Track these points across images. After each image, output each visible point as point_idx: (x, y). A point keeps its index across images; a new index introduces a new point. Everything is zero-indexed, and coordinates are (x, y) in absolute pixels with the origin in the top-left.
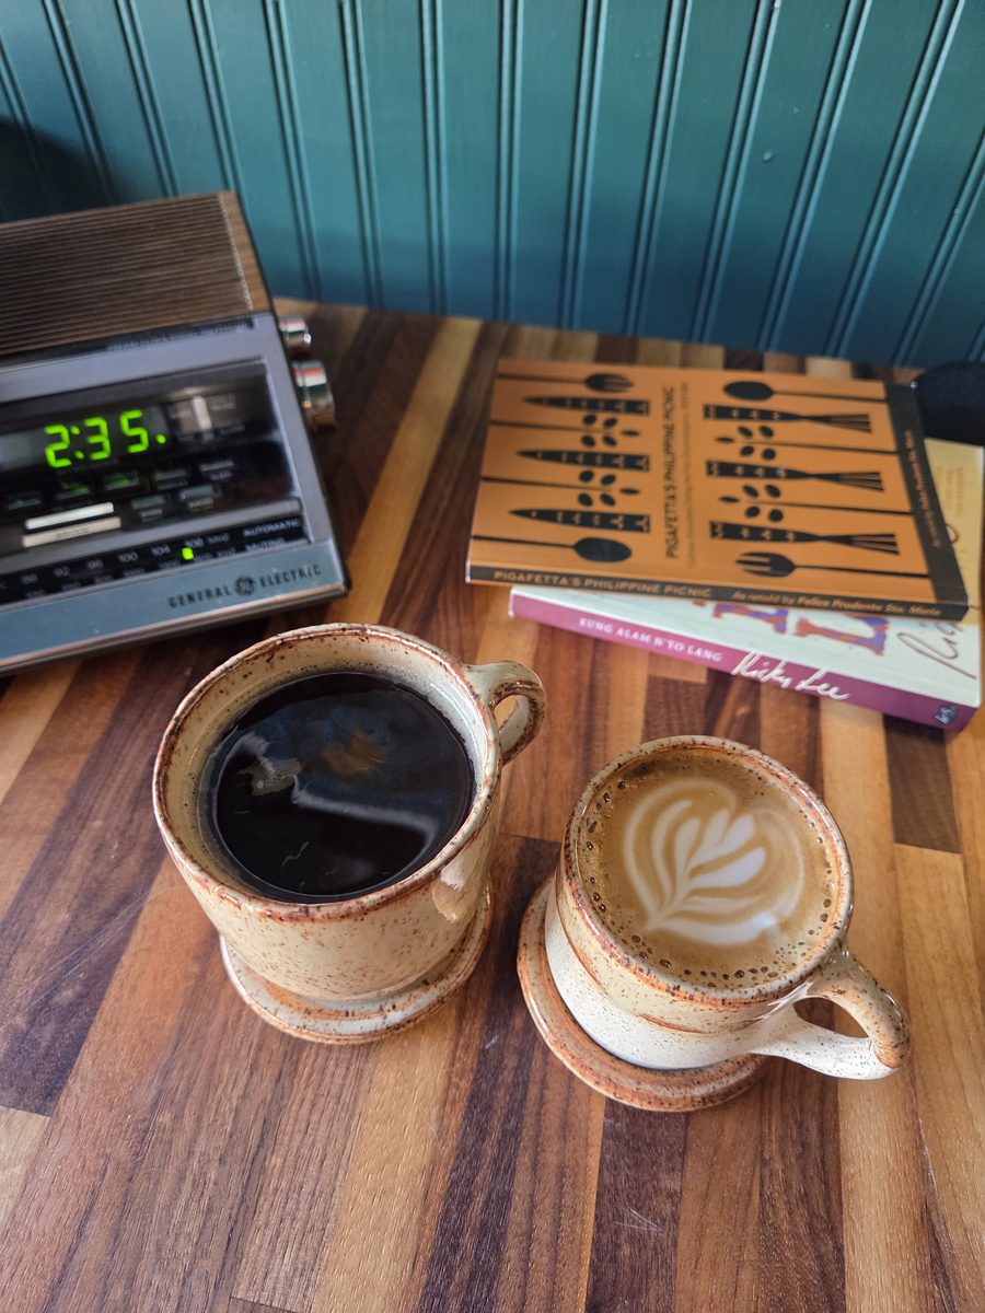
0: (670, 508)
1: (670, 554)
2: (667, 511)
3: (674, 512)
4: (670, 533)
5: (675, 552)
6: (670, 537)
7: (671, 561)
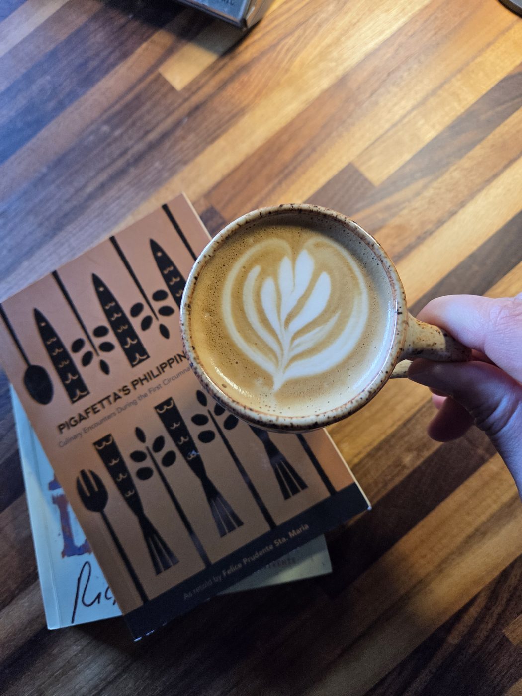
0: (105, 402)
1: (61, 427)
2: (101, 402)
3: (104, 407)
4: (80, 415)
5: (65, 430)
6: (77, 418)
7: (56, 431)
